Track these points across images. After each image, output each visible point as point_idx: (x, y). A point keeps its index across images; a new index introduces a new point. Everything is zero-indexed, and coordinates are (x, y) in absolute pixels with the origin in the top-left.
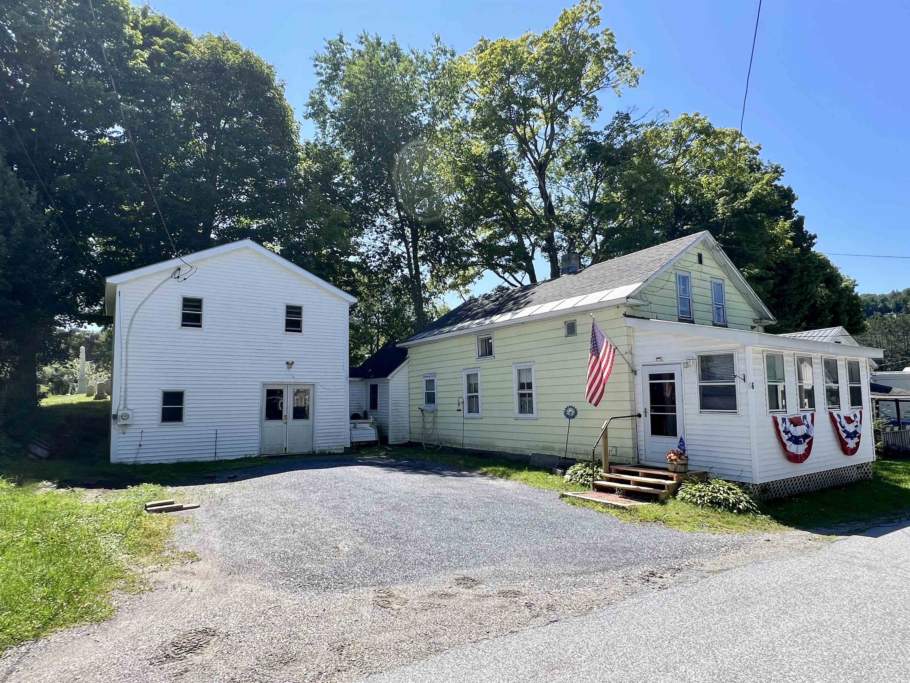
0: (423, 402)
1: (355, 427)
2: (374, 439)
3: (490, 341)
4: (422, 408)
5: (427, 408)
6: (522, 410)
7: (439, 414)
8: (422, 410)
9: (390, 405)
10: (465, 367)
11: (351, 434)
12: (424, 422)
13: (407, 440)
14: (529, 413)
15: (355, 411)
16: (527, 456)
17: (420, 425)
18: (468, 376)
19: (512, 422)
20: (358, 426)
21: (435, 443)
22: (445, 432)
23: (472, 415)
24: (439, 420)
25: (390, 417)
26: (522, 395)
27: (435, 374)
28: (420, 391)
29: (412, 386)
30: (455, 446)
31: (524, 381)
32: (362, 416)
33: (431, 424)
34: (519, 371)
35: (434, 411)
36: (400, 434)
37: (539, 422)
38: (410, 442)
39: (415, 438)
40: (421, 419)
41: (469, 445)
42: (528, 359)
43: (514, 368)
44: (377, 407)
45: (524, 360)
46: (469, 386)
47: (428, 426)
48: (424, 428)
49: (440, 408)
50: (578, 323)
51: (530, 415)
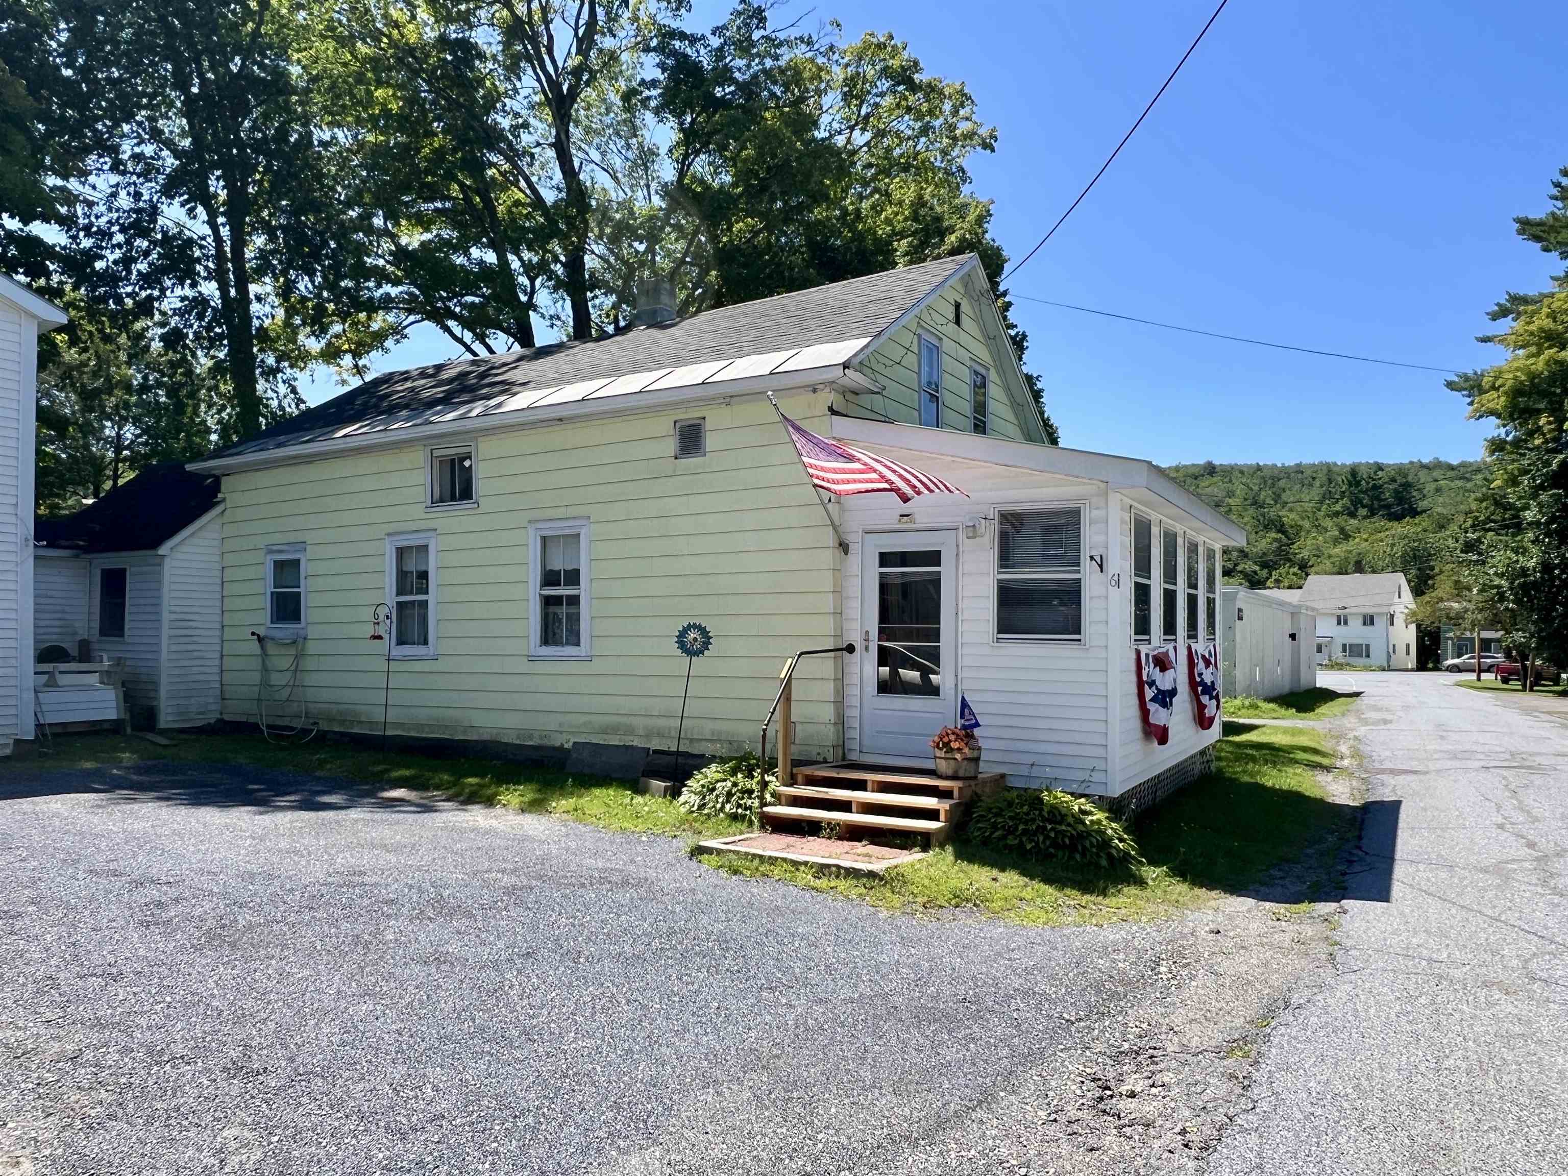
0: (265, 617)
1: (52, 684)
2: (112, 715)
3: (467, 464)
4: (262, 631)
5: (277, 634)
6: (549, 636)
7: (312, 647)
8: (260, 639)
9: (165, 624)
10: (391, 528)
11: (38, 702)
12: (265, 670)
13: (212, 717)
14: (568, 643)
15: (53, 640)
16: (561, 749)
17: (256, 677)
18: (401, 552)
19: (524, 666)
20: (63, 680)
21: (298, 724)
22: (326, 695)
23: (407, 650)
24: (309, 664)
25: (164, 655)
26: (548, 601)
27: (302, 546)
28: (258, 587)
29: (229, 575)
30: (356, 730)
31: (558, 564)
32: (74, 652)
33: (289, 675)
34: (544, 539)
35: (298, 642)
36: (193, 701)
37: (596, 666)
38: (220, 721)
39: (237, 711)
40: (256, 663)
41: (401, 725)
42: (571, 512)
43: (531, 532)
44: (122, 628)
45: (560, 513)
46: (402, 575)
47: (277, 679)
48: (265, 684)
49: (312, 632)
50: (708, 425)
51: (570, 650)
